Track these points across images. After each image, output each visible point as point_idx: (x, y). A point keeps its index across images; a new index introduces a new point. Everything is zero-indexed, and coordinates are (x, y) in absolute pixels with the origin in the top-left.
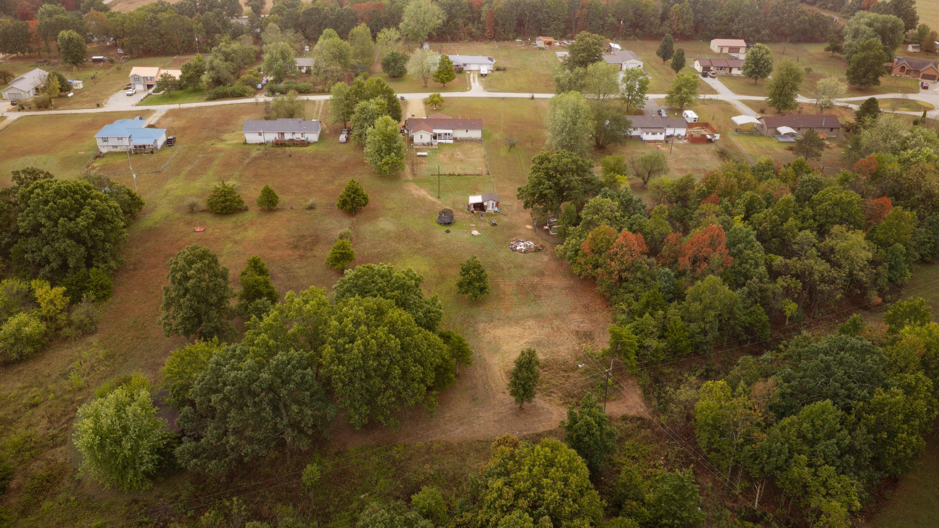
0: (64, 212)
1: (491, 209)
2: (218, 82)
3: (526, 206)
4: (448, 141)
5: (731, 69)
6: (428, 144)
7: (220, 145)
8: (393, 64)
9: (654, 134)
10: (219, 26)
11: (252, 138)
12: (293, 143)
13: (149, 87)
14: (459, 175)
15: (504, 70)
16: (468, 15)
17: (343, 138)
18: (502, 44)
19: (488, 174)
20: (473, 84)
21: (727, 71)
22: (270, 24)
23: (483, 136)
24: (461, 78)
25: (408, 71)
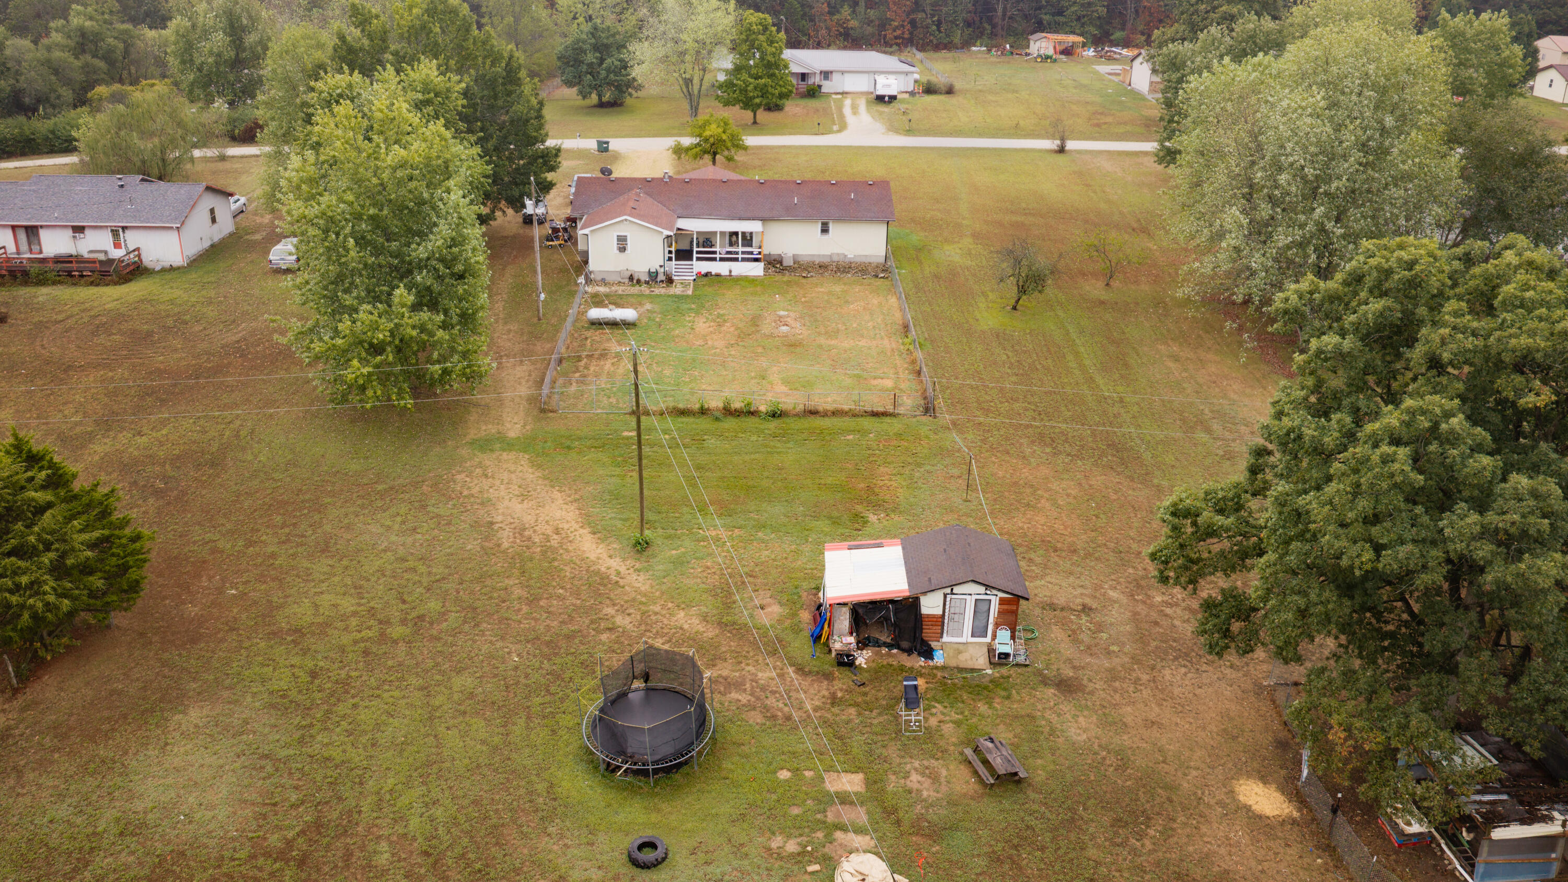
1: (966, 636)
4: (741, 269)
6: (653, 277)
8: (591, 57)
12: (68, 270)
14: (775, 415)
15: (950, 91)
19: (929, 409)
20: (850, 119)
23: (894, 249)
24: (812, 103)
25: (637, 72)
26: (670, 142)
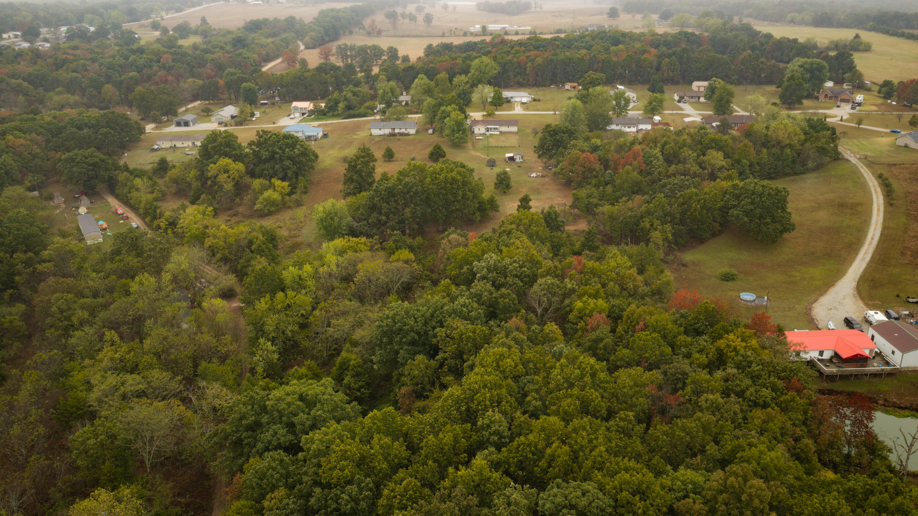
0: (287, 145)
1: (518, 160)
2: (349, 107)
3: (539, 157)
4: (496, 133)
5: (699, 98)
6: (483, 133)
7: (356, 137)
8: (463, 96)
9: (629, 127)
10: (345, 80)
11: (376, 132)
12: (401, 134)
13: (303, 114)
14: (500, 146)
15: (539, 100)
16: (517, 70)
17: (430, 131)
18: (541, 88)
19: (518, 145)
20: (516, 108)
21: (697, 99)
22: (381, 77)
23: (519, 130)
24: (509, 104)
25: (473, 100)
26: (482, 113)
